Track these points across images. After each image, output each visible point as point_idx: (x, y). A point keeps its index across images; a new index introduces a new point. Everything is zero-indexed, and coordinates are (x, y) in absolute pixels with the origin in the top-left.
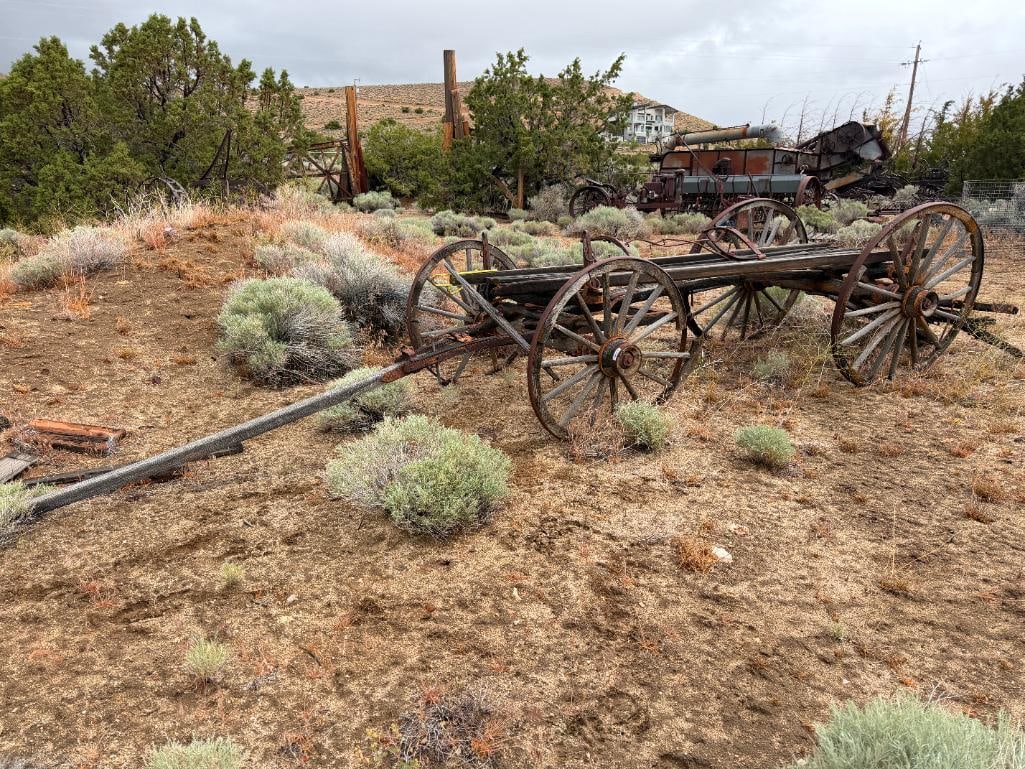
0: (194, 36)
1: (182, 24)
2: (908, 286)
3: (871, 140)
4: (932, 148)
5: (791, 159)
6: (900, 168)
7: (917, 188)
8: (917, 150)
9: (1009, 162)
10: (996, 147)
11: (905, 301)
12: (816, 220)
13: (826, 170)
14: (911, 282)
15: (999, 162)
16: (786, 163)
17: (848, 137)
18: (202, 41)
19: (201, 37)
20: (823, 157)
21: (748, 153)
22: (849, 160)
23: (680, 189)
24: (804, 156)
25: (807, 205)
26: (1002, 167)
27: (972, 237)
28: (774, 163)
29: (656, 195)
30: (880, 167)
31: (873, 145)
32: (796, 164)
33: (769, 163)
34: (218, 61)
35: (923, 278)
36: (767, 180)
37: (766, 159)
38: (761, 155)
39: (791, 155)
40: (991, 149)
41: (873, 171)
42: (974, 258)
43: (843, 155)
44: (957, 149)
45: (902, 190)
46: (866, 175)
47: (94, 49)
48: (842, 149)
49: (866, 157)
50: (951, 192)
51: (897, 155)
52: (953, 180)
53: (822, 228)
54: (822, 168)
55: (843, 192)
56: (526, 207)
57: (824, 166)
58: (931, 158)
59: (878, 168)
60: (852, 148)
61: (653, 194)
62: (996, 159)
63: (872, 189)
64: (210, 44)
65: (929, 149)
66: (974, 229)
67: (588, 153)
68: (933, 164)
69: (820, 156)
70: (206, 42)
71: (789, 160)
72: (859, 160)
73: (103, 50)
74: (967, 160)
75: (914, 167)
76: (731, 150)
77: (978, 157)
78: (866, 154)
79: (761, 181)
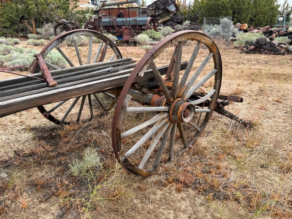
2: (172, 100)
3: (172, 4)
4: (193, 8)
5: (145, 11)
6: (184, 15)
7: (190, 22)
8: (189, 9)
9: (216, 12)
10: (212, 7)
11: (171, 112)
12: (154, 36)
13: (158, 16)
14: (174, 96)
15: (213, 12)
16: (143, 13)
17: (164, 3)
20: (156, 10)
21: (130, 9)
22: (165, 11)
23: (101, 24)
24: (149, 10)
25: (150, 30)
26: (215, 14)
27: (214, 56)
28: (139, 13)
29: (91, 27)
30: (176, 14)
31: (173, 5)
32: (147, 13)
33: (137, 13)
35: (182, 91)
36: (135, 20)
37: (136, 12)
38: (135, 10)
39: (145, 10)
40: (211, 7)
41: (173, 15)
42: (216, 71)
43: (163, 9)
44: (200, 8)
45: (185, 23)
46: (171, 17)
48: (162, 7)
49: (171, 10)
50: (200, 23)
51: (183, 11)
52: (200, 18)
53: (156, 39)
54: (156, 15)
55: (165, 24)
56: (36, 33)
57: (157, 14)
58: (193, 11)
59: (175, 14)
60: (166, 7)
61: (90, 26)
62: (213, 11)
63: (176, 22)
65: (192, 8)
66: (215, 50)
67: (63, 9)
68: (194, 13)
69: (155, 10)
71: (144, 12)
72: (168, 12)
74: (204, 12)
75: (188, 14)
76: (124, 8)
77: (207, 10)
78: (171, 9)
79: (133, 20)
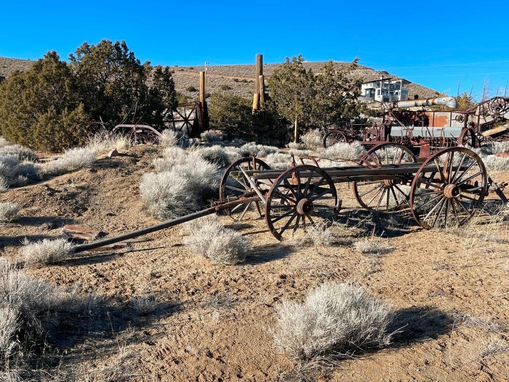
0: (123, 49)
1: (117, 44)
18: (127, 52)
19: (126, 49)
21: (436, 113)
28: (451, 120)
29: (375, 137)
33: (448, 120)
34: (134, 61)
36: (442, 130)
37: (446, 117)
38: (444, 115)
47: (71, 55)
56: (298, 141)
61: (373, 136)
64: (130, 53)
70: (129, 52)
73: (75, 56)
79: (438, 130)
